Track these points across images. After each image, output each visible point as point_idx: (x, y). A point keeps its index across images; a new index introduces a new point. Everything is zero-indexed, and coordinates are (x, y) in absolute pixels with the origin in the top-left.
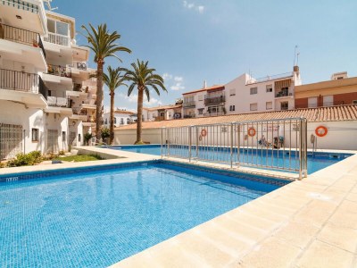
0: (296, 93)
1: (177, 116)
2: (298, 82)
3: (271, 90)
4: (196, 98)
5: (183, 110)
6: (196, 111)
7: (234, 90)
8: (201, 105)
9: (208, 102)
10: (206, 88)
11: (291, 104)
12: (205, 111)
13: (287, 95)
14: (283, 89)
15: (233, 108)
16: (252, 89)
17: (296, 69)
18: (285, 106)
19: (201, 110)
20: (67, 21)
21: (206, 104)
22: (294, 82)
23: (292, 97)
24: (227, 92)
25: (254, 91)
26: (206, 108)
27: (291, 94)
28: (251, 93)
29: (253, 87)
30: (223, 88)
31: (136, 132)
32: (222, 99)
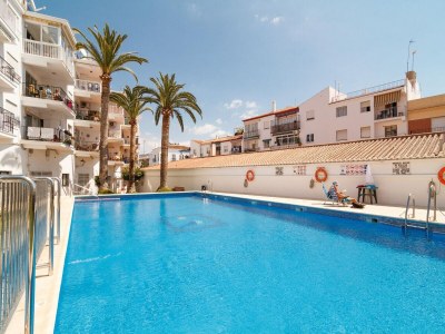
0: (409, 111)
1: (237, 150)
2: (413, 94)
3: (368, 109)
4: (261, 124)
5: (243, 142)
6: (260, 144)
7: (313, 111)
8: (266, 134)
9: (277, 130)
10: (275, 111)
11: (403, 128)
12: (272, 143)
13: (395, 115)
14: (388, 106)
15: (310, 138)
16: (338, 109)
17: (410, 76)
18: (391, 133)
19: (267, 142)
20: (57, 25)
21: (274, 133)
22: (406, 95)
23: (403, 118)
24: (302, 116)
25: (342, 111)
26: (274, 139)
27: (401, 114)
28: (338, 115)
29: (340, 105)
30: (297, 110)
31: (159, 173)
32: (296, 126)
